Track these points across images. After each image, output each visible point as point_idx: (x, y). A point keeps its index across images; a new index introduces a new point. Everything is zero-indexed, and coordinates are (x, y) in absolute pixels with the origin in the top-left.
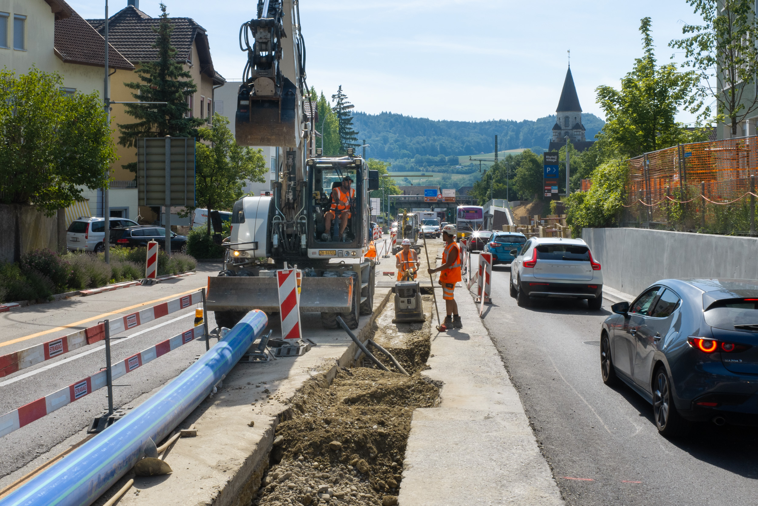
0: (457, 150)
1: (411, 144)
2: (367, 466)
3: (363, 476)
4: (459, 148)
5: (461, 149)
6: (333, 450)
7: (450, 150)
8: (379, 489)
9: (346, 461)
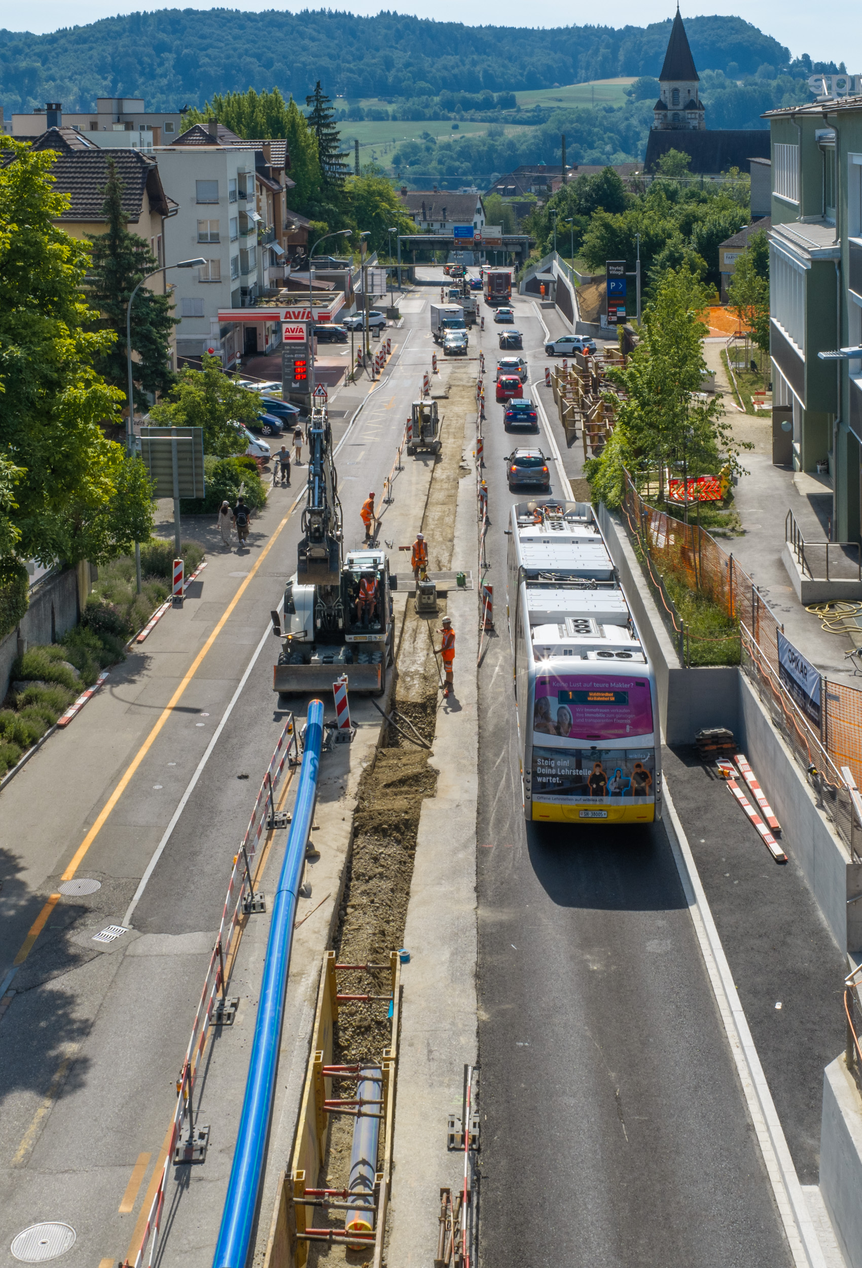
0: (513, 81)
1: (434, 71)
2: (400, 837)
3: (398, 842)
4: (515, 76)
5: (519, 77)
6: (384, 830)
7: (501, 80)
8: (406, 848)
9: (390, 836)
